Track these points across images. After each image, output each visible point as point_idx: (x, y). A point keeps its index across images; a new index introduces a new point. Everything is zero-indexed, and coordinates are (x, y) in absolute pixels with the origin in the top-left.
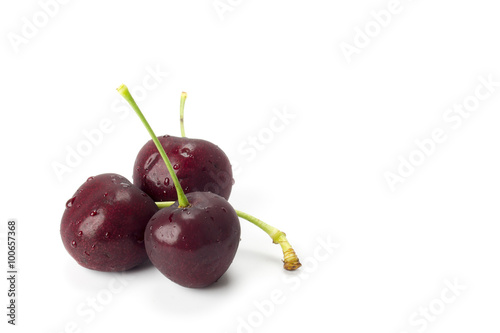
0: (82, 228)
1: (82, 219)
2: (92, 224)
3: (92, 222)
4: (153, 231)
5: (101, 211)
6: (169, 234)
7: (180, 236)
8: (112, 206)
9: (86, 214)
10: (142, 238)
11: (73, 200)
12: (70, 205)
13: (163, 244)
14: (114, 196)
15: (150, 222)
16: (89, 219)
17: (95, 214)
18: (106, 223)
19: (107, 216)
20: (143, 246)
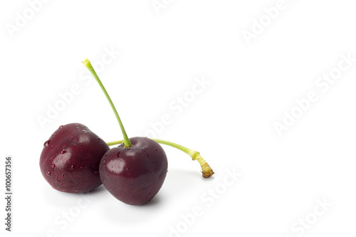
0: (54, 162)
1: (55, 155)
2: (62, 159)
3: (62, 158)
4: (105, 164)
5: (68, 150)
6: (117, 166)
7: (125, 168)
8: (76, 147)
9: (57, 152)
10: (98, 170)
11: (49, 142)
12: (47, 145)
13: (113, 173)
14: (78, 140)
15: (104, 157)
16: (60, 156)
17: (64, 152)
18: (71, 159)
19: (72, 153)
20: (98, 175)
